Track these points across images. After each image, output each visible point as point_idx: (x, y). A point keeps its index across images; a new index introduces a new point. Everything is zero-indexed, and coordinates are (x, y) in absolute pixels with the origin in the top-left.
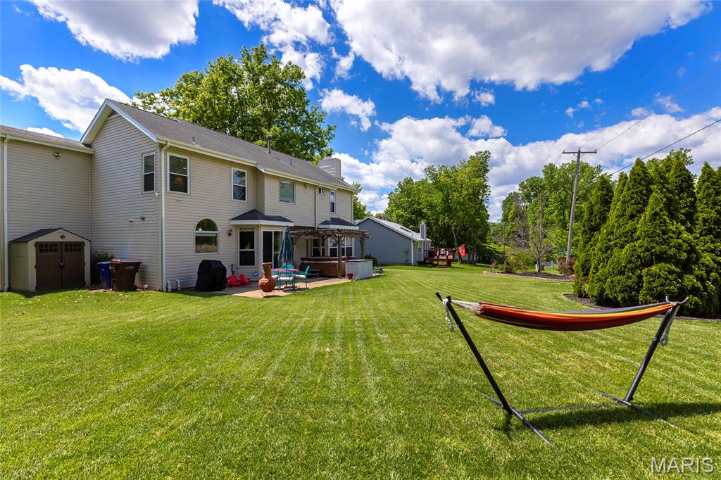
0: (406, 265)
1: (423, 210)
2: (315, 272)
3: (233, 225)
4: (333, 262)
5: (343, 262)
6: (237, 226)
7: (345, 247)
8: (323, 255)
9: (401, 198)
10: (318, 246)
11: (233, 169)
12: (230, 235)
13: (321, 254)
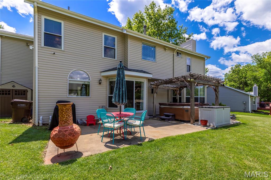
0: (244, 112)
1: (248, 82)
2: (168, 116)
3: (103, 76)
4: (185, 107)
5: (195, 107)
6: (107, 77)
7: (199, 97)
8: (180, 101)
9: (233, 75)
10: (176, 95)
11: (104, 34)
12: (100, 83)
13: (178, 101)
